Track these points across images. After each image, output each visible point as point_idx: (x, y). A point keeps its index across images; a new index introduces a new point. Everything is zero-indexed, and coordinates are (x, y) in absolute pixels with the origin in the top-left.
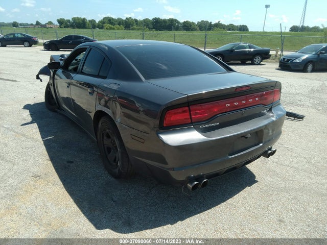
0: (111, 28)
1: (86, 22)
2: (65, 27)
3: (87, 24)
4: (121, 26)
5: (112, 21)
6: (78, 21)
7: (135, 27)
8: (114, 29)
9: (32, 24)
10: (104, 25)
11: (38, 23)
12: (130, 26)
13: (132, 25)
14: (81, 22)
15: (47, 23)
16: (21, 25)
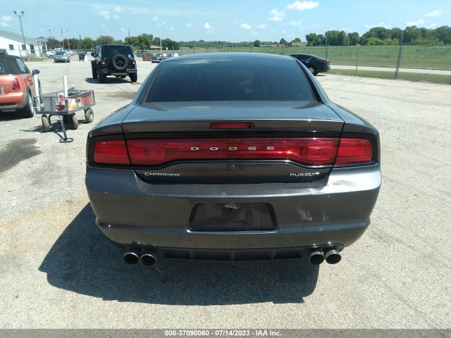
0: (378, 44)
1: (344, 37)
2: (314, 45)
3: (345, 39)
4: (395, 39)
5: (383, 33)
6: (332, 36)
7: (419, 40)
8: (382, 44)
9: (276, 43)
10: (368, 39)
11: (283, 41)
12: (412, 39)
13: (415, 38)
14: (337, 37)
15: (294, 41)
16: (263, 43)
